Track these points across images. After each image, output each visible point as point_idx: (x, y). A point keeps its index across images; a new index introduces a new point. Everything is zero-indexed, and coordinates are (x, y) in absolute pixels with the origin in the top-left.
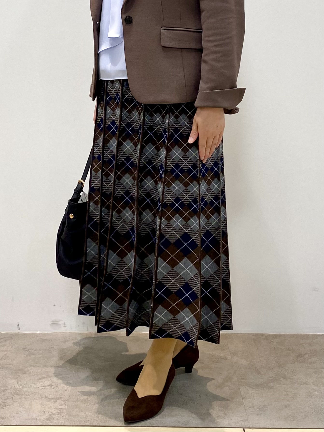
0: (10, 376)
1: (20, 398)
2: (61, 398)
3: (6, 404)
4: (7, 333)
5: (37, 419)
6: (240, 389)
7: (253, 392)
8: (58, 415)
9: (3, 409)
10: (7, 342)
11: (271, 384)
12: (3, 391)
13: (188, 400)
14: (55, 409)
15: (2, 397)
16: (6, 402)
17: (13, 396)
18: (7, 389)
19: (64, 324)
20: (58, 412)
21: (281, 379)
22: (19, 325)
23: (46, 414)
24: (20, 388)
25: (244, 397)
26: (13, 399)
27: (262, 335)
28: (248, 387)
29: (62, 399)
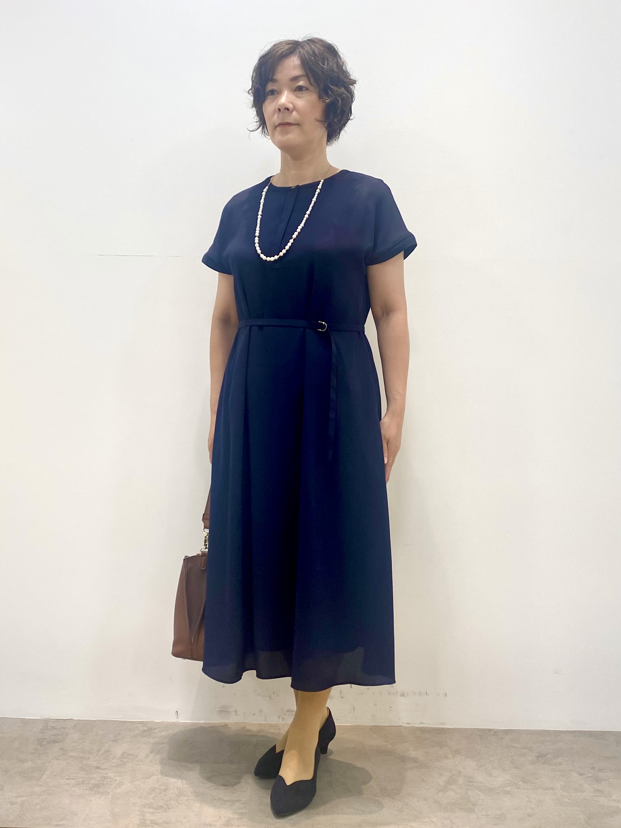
0: (171, 774)
1: (187, 800)
2: (240, 800)
3: (170, 808)
4: (162, 722)
5: (210, 825)
6: (469, 794)
7: (485, 797)
8: (237, 820)
9: (166, 812)
10: (164, 733)
11: (508, 788)
12: (164, 791)
13: (403, 805)
14: (233, 813)
15: (164, 798)
16: (168, 803)
17: (178, 797)
18: (168, 789)
19: (236, 712)
20: (238, 816)
21: (520, 783)
22: (177, 712)
23: (222, 819)
24: (186, 787)
25: (475, 803)
26: (177, 800)
27: (490, 730)
28: (479, 792)
29: (241, 802)
